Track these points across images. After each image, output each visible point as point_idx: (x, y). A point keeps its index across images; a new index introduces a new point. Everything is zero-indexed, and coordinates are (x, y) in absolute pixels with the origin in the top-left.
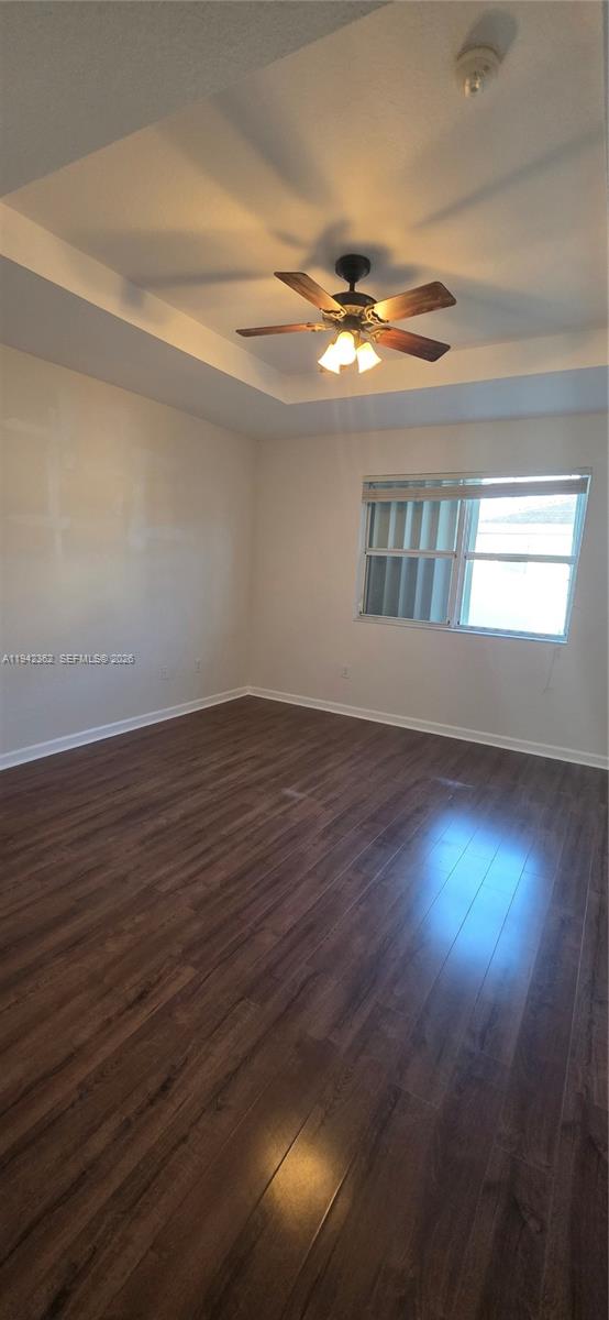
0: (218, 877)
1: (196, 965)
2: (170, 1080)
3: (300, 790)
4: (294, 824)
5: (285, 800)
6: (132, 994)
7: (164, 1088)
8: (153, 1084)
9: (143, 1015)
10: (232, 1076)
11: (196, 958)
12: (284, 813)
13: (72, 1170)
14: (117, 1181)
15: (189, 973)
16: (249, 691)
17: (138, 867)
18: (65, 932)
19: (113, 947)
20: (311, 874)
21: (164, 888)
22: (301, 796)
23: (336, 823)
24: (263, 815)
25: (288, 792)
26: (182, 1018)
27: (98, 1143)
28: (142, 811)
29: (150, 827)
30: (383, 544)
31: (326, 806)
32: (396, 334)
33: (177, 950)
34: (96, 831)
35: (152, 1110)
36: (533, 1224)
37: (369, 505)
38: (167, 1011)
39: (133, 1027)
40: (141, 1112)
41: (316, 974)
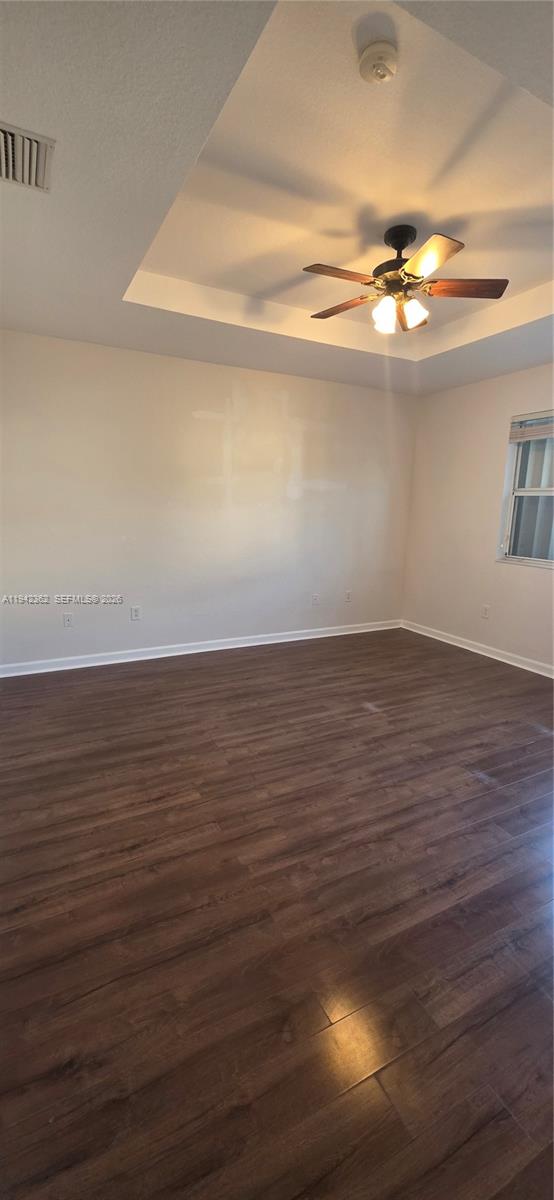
0: (262, 747)
1: (202, 794)
2: (139, 845)
3: (379, 706)
4: (351, 728)
5: (362, 710)
6: (154, 796)
7: (134, 847)
8: (128, 844)
9: (154, 808)
10: (173, 858)
11: (206, 790)
12: (347, 719)
13: (64, 862)
14: (78, 877)
15: (197, 796)
16: (402, 624)
17: (216, 728)
18: (147, 752)
19: (165, 768)
20: (332, 765)
21: (220, 745)
22: (377, 710)
23: (388, 736)
24: (333, 717)
25: (369, 706)
26: (171, 818)
27: (83, 857)
28: (246, 695)
29: (243, 707)
30: (537, 483)
31: (390, 723)
32: (444, 283)
33: (200, 781)
34: (209, 701)
35: (120, 855)
36: (286, 1036)
37: (519, 444)
38: (166, 812)
39: (143, 812)
40: (112, 853)
41: (276, 827)
